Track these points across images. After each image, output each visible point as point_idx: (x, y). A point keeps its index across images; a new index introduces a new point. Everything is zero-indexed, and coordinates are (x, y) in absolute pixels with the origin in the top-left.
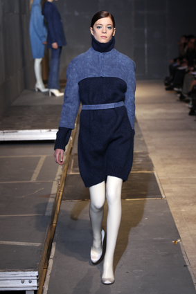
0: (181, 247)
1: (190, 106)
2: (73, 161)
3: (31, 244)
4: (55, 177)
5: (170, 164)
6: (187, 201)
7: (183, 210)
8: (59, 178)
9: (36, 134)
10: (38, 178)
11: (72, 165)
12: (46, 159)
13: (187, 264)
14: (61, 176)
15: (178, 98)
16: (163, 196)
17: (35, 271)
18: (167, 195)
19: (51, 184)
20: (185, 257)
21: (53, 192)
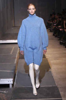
0: (51, 72)
1: (53, 33)
3: (11, 71)
4: (17, 53)
6: (53, 59)
7: (52, 62)
9: (11, 41)
10: (12, 53)
12: (14, 48)
13: (53, 76)
14: (18, 52)
15: (50, 31)
16: (46, 58)
17: (12, 78)
18: (47, 57)
19: (16, 55)
20: (52, 74)
21: (16, 57)
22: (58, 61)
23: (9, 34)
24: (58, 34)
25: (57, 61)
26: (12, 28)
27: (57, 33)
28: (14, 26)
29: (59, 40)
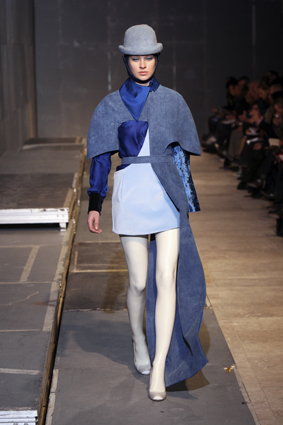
0: (238, 377)
2: (76, 253)
3: (25, 372)
4: (54, 276)
5: (214, 258)
6: (241, 311)
7: (235, 324)
8: (60, 277)
9: (24, 215)
10: (30, 278)
11: (76, 260)
12: (39, 250)
13: (247, 400)
14: (62, 274)
15: (222, 165)
16: (208, 304)
17: (32, 409)
18: (213, 302)
19: (50, 286)
20: (242, 390)
21: (51, 299)
22: (267, 321)
23: (12, 176)
24: (265, 182)
25: (261, 319)
26: (26, 147)
27: (263, 176)
28: (31, 135)
29: (270, 212)
